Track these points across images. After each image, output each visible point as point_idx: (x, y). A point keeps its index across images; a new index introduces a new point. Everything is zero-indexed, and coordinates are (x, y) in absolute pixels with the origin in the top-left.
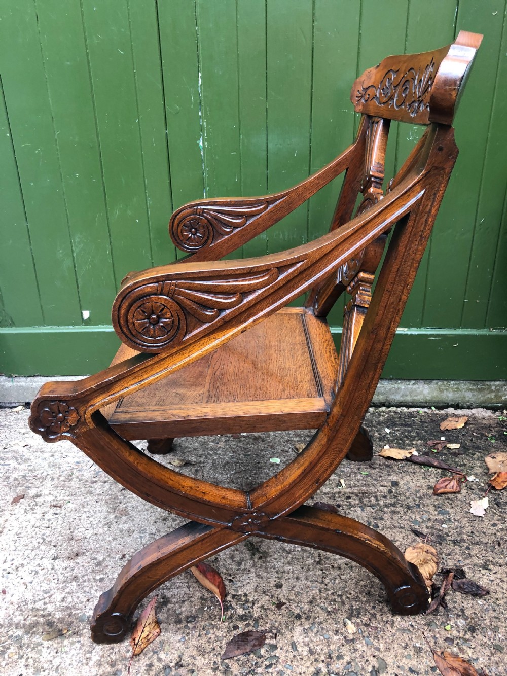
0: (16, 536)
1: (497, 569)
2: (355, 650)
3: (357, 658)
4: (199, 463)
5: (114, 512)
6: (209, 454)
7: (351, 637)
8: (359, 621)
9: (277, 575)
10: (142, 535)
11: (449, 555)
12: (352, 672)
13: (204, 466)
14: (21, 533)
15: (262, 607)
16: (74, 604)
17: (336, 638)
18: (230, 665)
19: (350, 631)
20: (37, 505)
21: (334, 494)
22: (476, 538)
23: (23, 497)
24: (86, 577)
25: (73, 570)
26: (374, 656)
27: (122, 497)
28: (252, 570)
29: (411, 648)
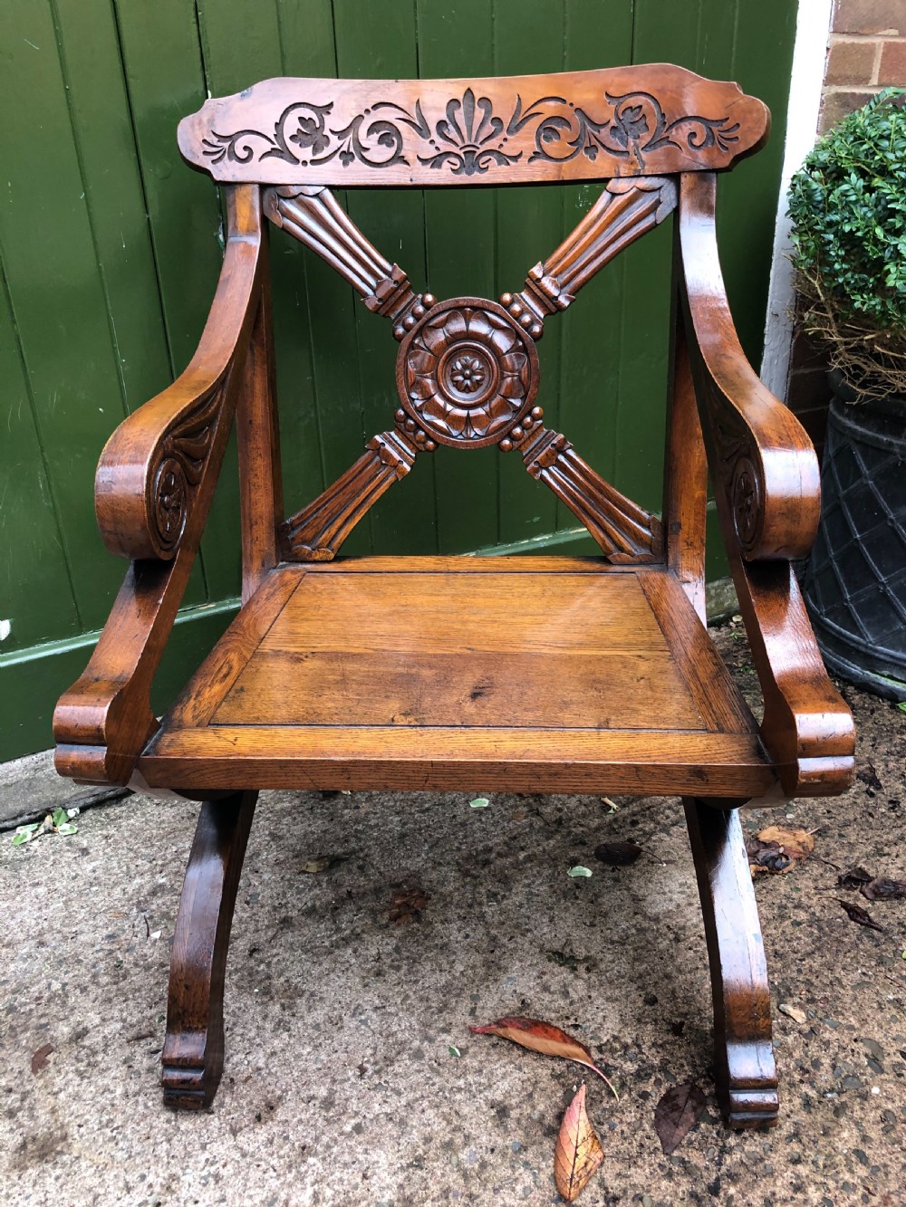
0: (108, 1131)
1: (894, 850)
2: (827, 1044)
3: (837, 1054)
4: (354, 852)
5: (272, 998)
6: (356, 831)
7: (806, 1028)
8: (797, 1000)
9: (635, 986)
10: (363, 1017)
11: (827, 855)
12: (848, 1076)
13: (366, 856)
14: (112, 1121)
15: (654, 1044)
16: (342, 1197)
17: (790, 1039)
18: (685, 1156)
19: (799, 1020)
20: (95, 1053)
21: (610, 824)
22: (839, 818)
23: (48, 1049)
24: (325, 1139)
25: (287, 1138)
26: (856, 1040)
27: (262, 967)
28: (594, 994)
29: (888, 1005)
